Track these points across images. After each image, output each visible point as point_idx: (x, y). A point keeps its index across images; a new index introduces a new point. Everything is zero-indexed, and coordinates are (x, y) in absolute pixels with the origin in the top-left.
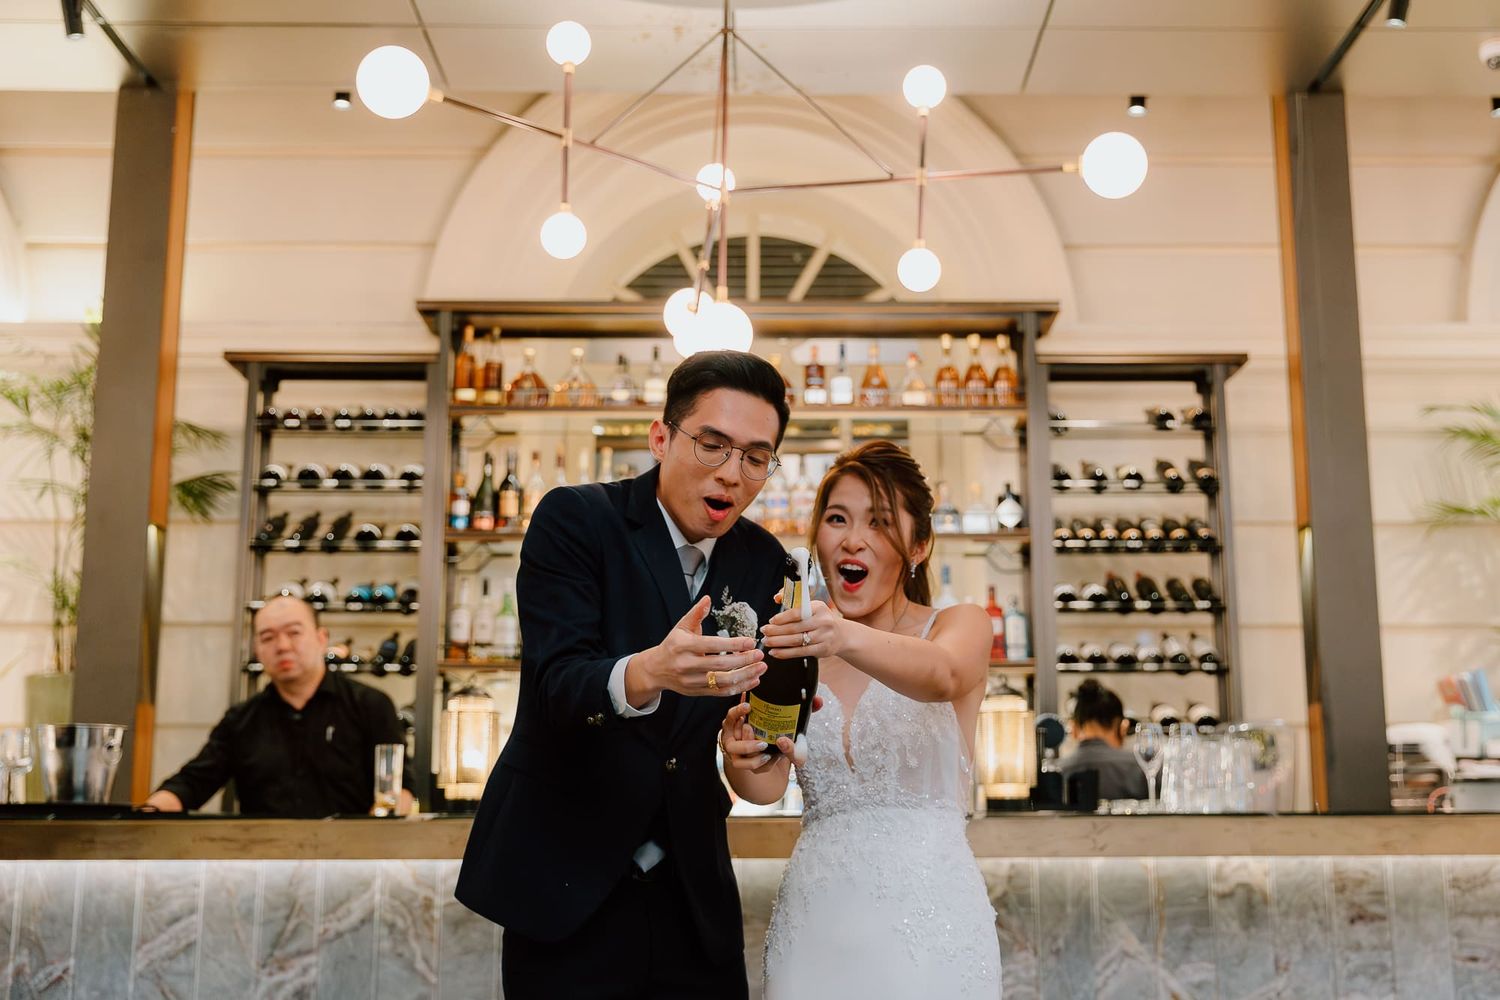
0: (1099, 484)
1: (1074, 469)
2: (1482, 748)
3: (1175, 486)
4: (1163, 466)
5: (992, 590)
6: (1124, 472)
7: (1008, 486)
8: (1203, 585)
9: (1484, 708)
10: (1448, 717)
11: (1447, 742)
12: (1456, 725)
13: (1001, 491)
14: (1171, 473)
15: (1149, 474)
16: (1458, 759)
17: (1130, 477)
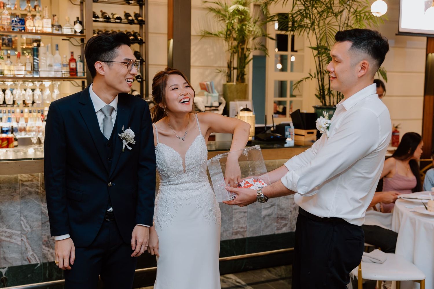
0: (108, 20)
1: (99, 14)
2: (212, 104)
3: (131, 22)
4: (127, 15)
5: (72, 53)
6: (115, 16)
7: (78, 18)
8: (138, 54)
9: (213, 93)
10: (203, 95)
11: (203, 102)
12: (205, 97)
13: (75, 20)
14: (130, 18)
15: (123, 17)
16: (206, 107)
17: (117, 18)
